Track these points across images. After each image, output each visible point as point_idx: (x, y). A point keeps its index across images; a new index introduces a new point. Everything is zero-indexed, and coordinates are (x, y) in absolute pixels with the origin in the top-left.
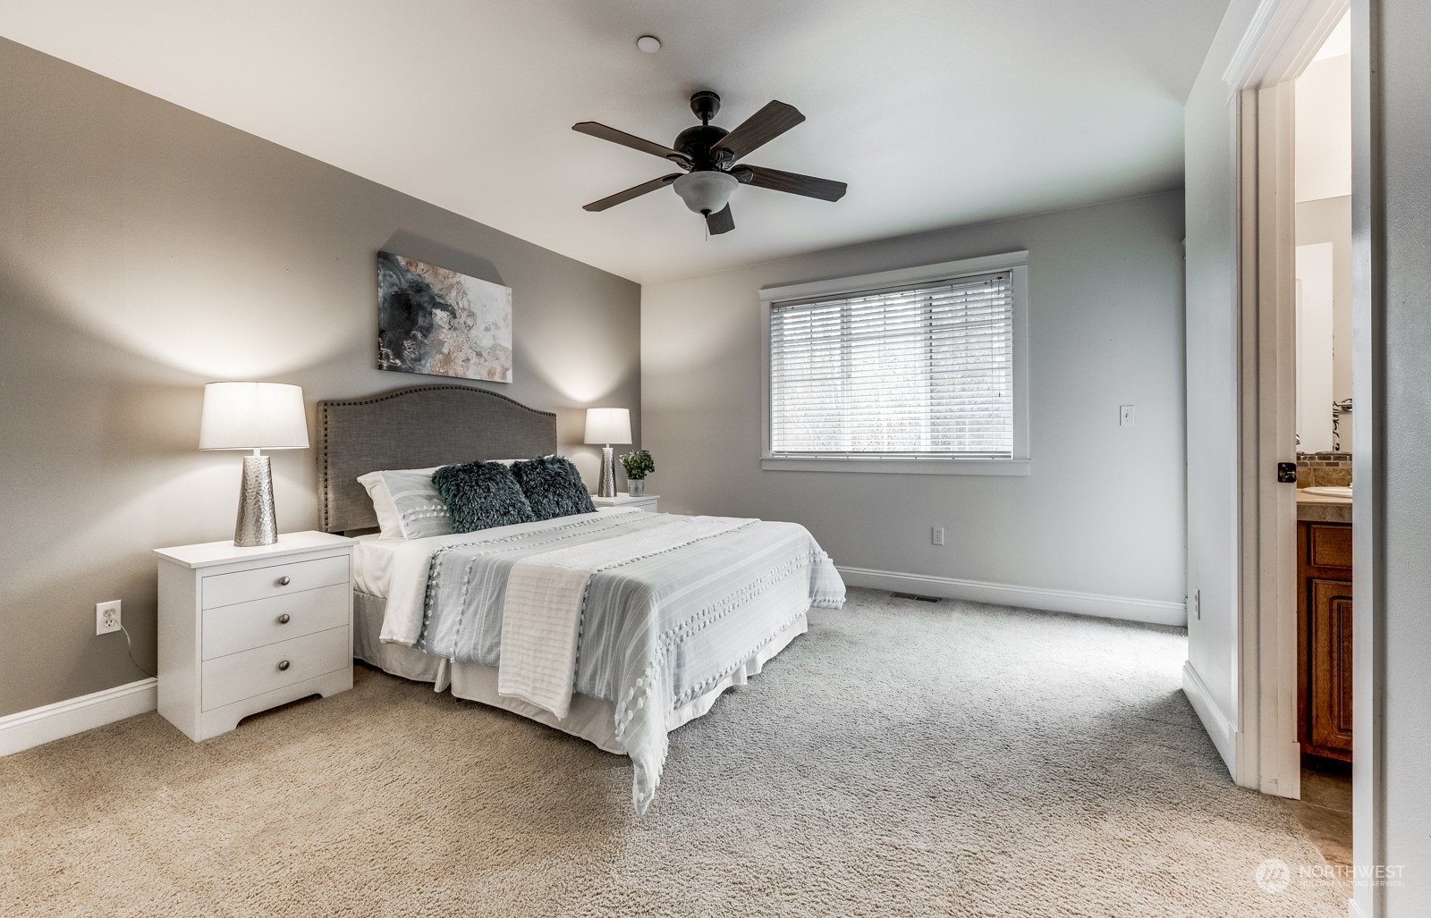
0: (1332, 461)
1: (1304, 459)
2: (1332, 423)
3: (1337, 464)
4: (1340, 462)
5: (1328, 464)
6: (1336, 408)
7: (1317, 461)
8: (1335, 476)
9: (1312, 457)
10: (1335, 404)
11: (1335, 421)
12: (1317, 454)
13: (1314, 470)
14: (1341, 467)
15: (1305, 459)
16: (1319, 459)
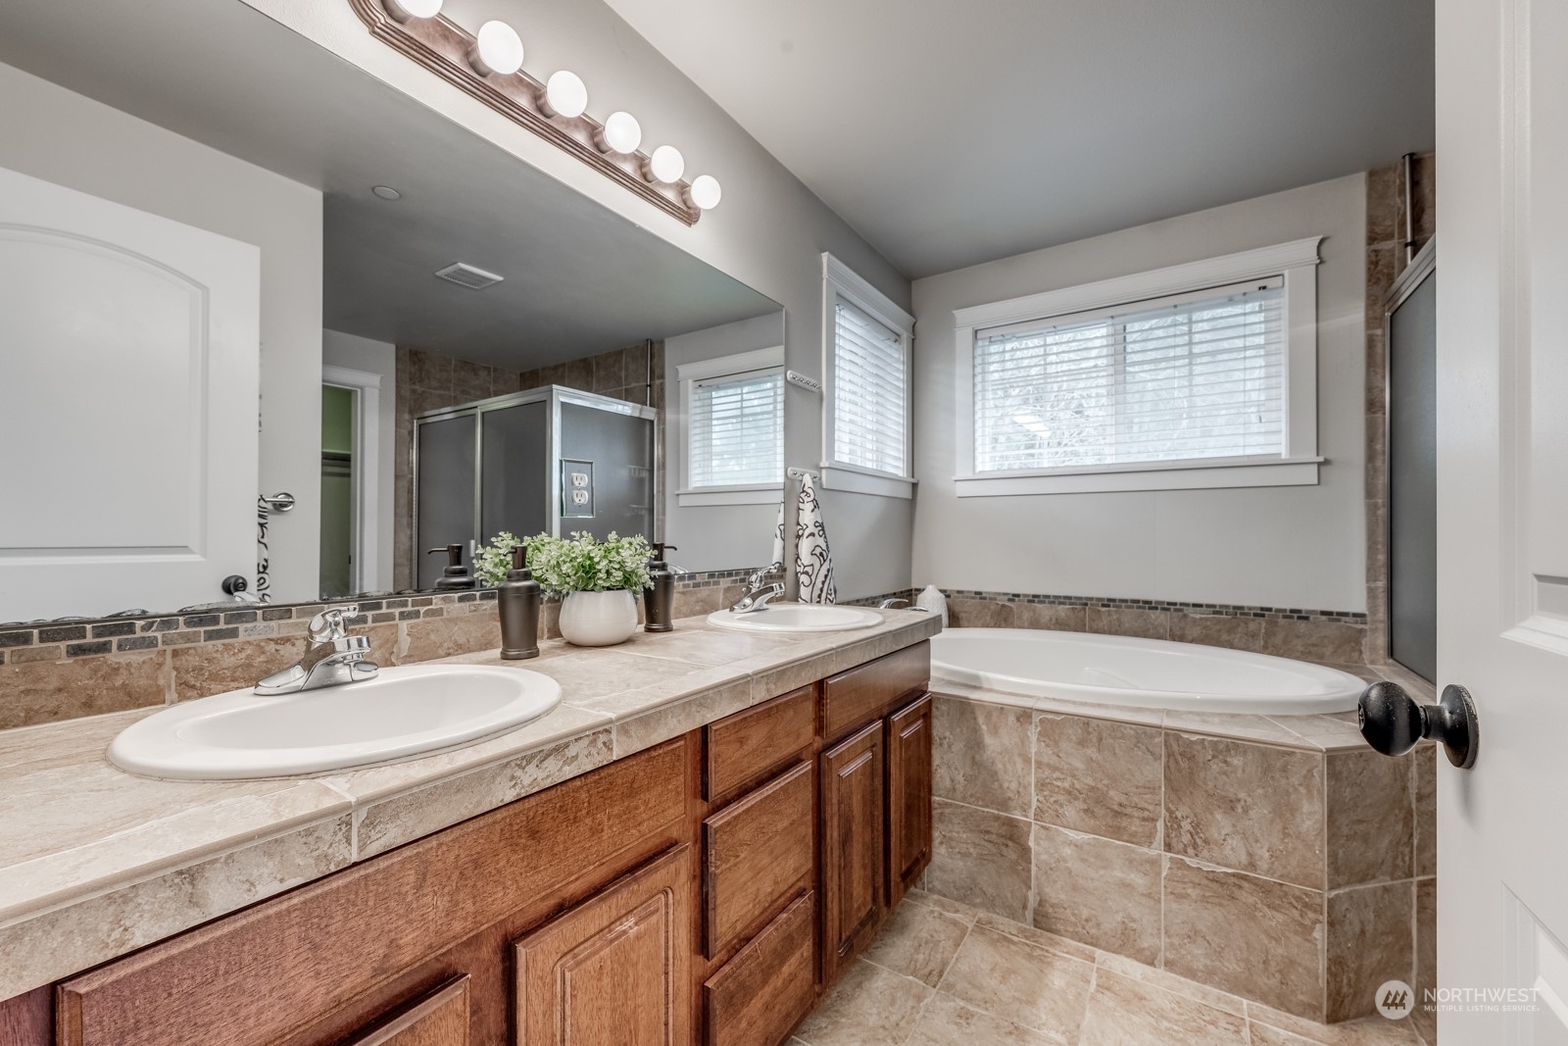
0: (222, 626)
1: (143, 629)
2: (257, 529)
3: (234, 633)
4: (242, 627)
5: (210, 636)
6: (262, 504)
7: (183, 629)
8: (229, 661)
9: (167, 621)
10: (262, 498)
11: (262, 525)
12: (182, 613)
13: (175, 653)
14: (242, 637)
15: (147, 628)
16: (188, 624)
